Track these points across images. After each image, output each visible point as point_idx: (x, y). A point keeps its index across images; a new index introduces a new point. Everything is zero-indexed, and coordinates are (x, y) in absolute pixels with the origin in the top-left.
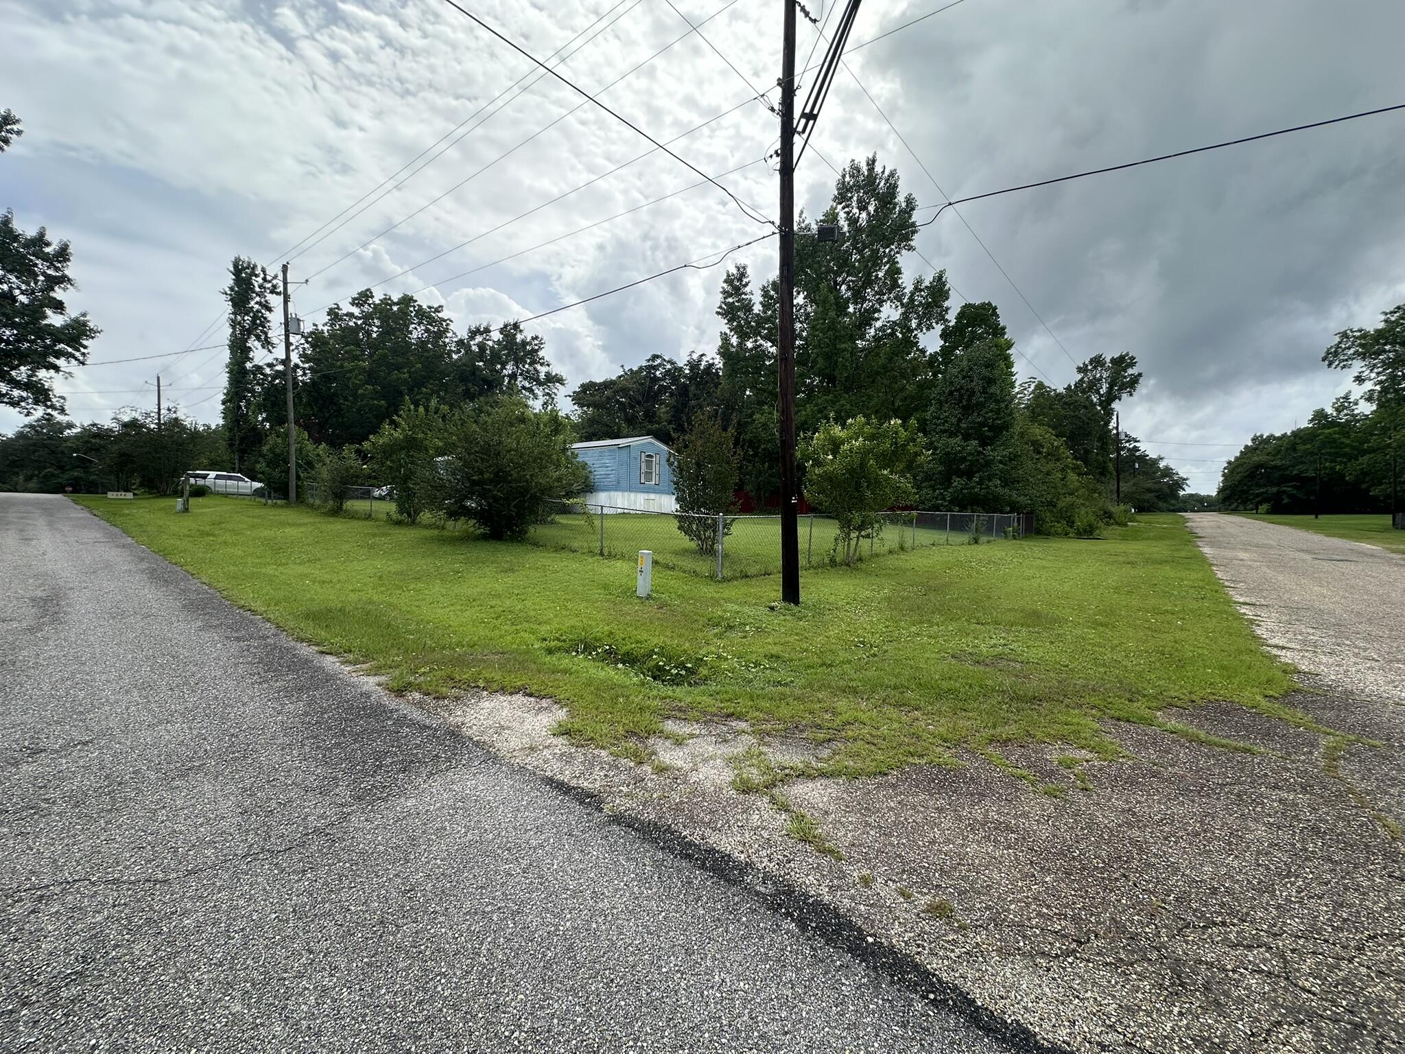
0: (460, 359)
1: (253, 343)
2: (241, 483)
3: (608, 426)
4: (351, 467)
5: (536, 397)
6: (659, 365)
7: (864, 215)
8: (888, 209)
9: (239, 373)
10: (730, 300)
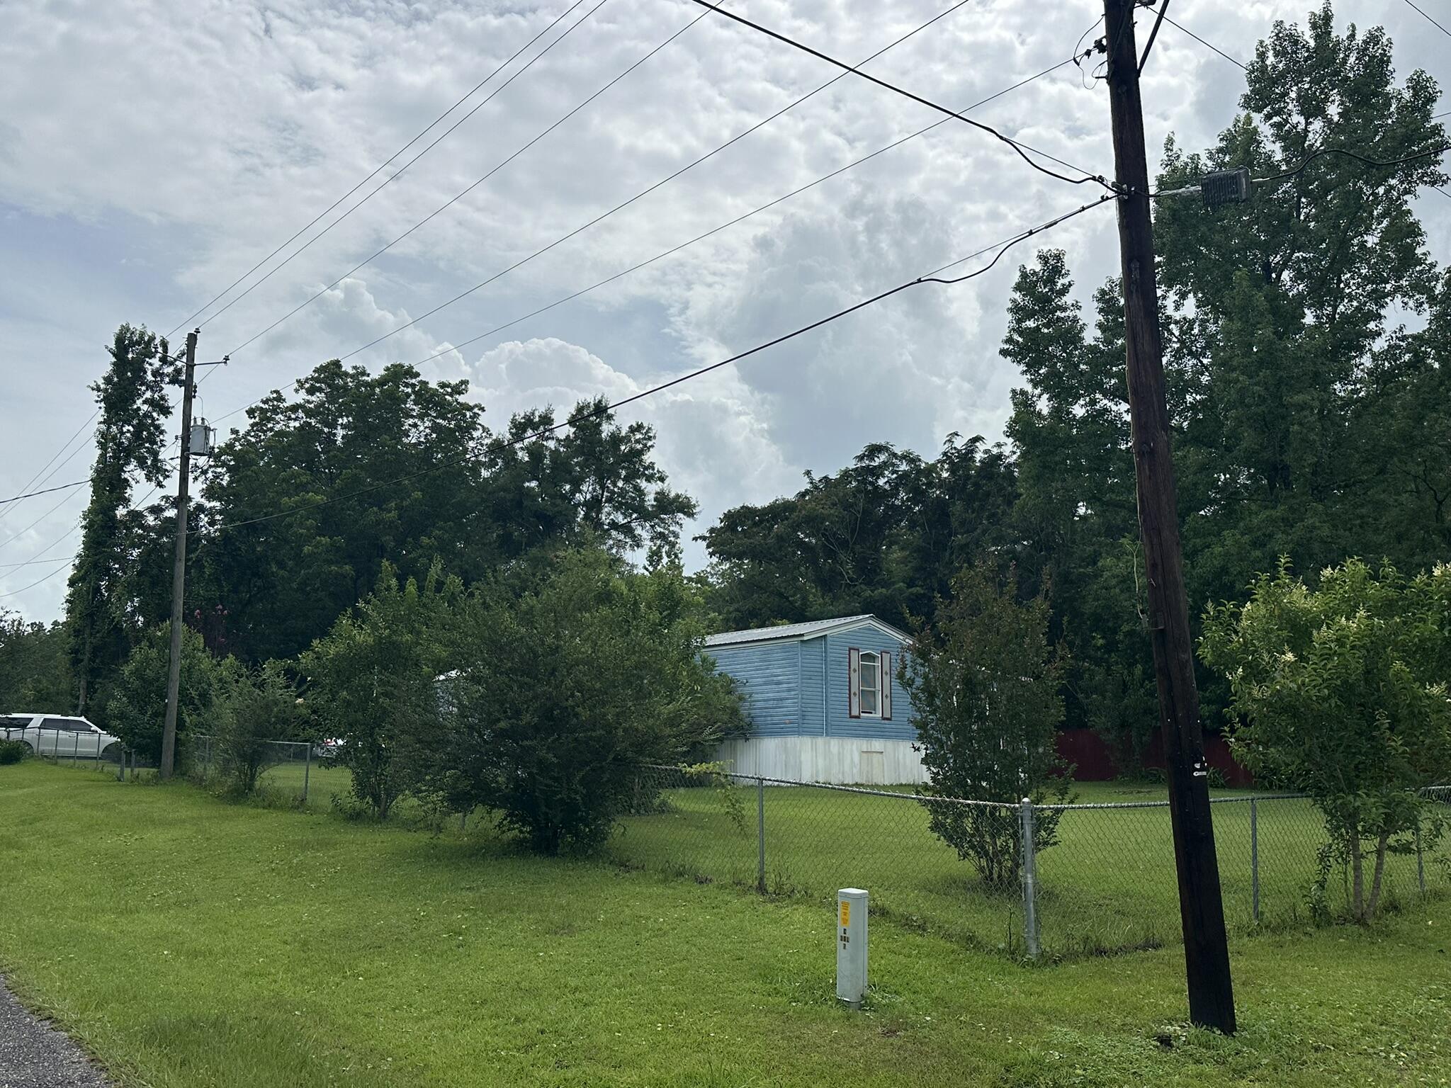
0: (495, 477)
1: (133, 472)
2: (83, 736)
3: (781, 595)
4: (276, 703)
5: (637, 543)
6: (884, 465)
7: (1317, 125)
8: (1373, 107)
9: (103, 527)
10: (1031, 324)
